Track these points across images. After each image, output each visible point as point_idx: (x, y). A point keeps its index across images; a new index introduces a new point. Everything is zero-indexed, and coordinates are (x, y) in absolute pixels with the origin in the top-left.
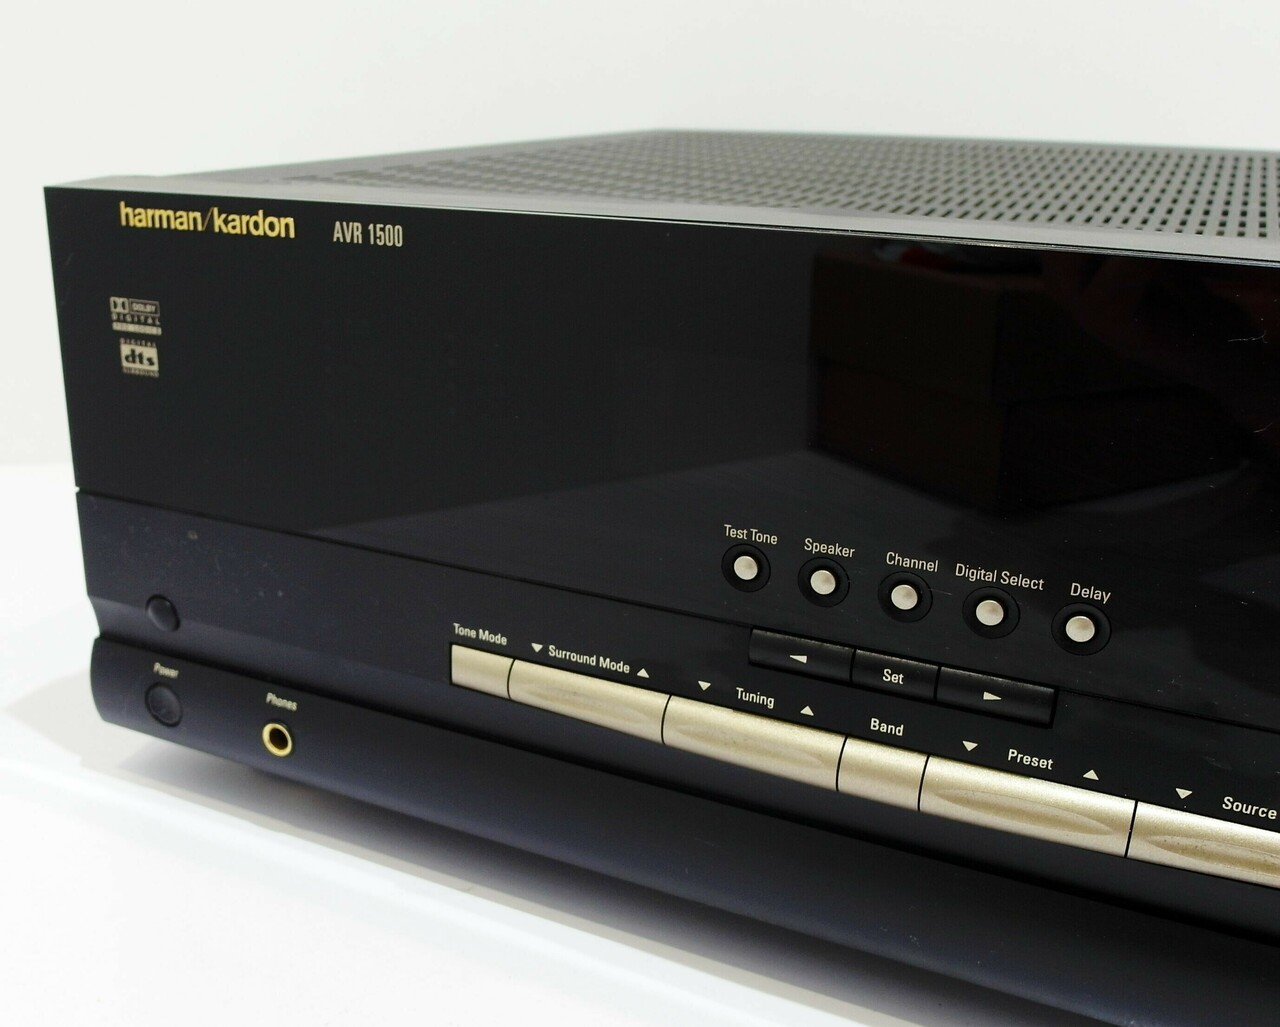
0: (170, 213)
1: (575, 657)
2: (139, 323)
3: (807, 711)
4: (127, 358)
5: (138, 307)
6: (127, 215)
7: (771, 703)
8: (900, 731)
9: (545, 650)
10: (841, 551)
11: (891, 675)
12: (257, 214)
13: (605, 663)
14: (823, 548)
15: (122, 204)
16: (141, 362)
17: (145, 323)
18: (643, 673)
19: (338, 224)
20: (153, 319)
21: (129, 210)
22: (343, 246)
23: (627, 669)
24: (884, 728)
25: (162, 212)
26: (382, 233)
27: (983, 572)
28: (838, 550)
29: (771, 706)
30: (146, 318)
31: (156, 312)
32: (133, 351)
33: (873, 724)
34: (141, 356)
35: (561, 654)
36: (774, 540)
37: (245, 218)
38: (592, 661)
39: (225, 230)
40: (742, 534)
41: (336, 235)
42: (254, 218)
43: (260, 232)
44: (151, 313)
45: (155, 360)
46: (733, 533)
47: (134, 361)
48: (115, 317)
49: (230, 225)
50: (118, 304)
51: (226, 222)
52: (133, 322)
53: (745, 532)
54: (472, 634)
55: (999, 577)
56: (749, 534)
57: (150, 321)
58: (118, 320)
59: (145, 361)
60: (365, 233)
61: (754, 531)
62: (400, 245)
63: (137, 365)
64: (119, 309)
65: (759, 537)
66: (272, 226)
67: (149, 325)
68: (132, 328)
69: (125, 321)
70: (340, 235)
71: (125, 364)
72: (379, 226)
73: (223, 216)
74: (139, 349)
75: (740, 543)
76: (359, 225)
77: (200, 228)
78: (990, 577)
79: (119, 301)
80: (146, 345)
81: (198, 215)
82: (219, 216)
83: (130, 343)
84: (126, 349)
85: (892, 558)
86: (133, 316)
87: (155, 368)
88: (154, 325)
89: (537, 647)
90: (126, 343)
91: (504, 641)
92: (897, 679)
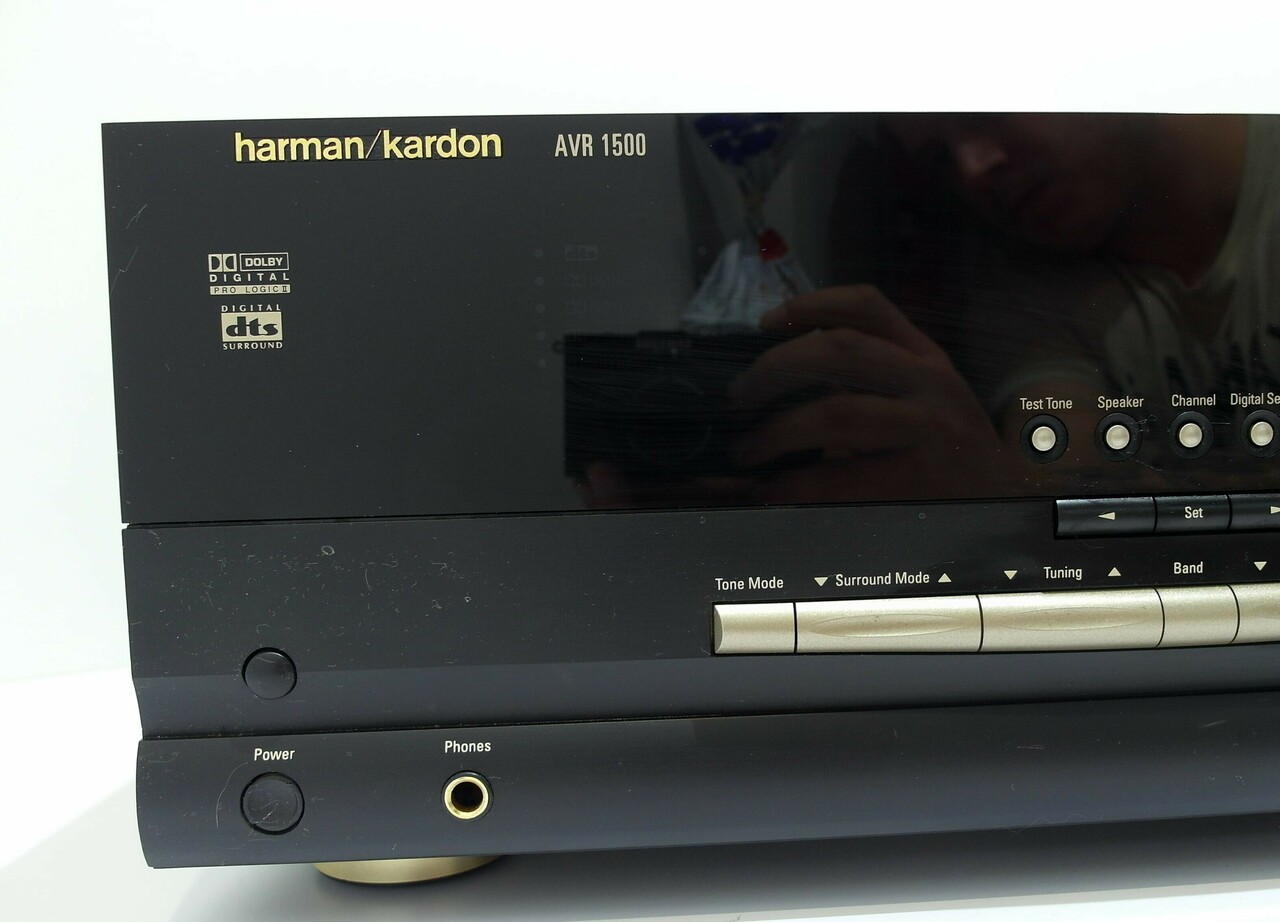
0: (316, 141)
1: (867, 581)
2: (255, 281)
3: (1115, 573)
4: (230, 331)
5: (251, 262)
6: (245, 149)
7: (1078, 574)
8: (1199, 568)
9: (831, 582)
10: (1132, 403)
11: (1191, 512)
12: (449, 134)
13: (902, 578)
14: (1115, 403)
15: (238, 135)
16: (255, 332)
17: (266, 281)
18: (945, 579)
19: (561, 137)
20: (279, 275)
21: (249, 143)
22: (568, 160)
23: (926, 579)
24: (1186, 570)
25: (302, 141)
26: (620, 143)
27: (1252, 397)
28: (1129, 403)
29: (1079, 577)
30: (267, 275)
31: (284, 264)
32: (241, 320)
33: (1176, 568)
34: (254, 325)
35: (850, 582)
36: (1069, 404)
37: (429, 140)
38: (887, 580)
39: (399, 155)
40: (1038, 405)
41: (558, 149)
42: (444, 138)
43: (453, 153)
44: (276, 266)
45: (279, 327)
46: (1029, 405)
47: (242, 333)
48: (213, 278)
49: (407, 150)
50: (221, 262)
51: (401, 146)
52: (244, 282)
53: (1041, 401)
54: (741, 585)
55: (1266, 399)
56: (1045, 404)
57: (273, 277)
58: (220, 282)
59: (261, 330)
60: (598, 145)
61: (1049, 399)
62: (643, 153)
63: (249, 337)
64: (223, 268)
65: (1055, 404)
66: (469, 146)
67: (273, 282)
68: (241, 290)
69: (231, 282)
70: (564, 149)
71: (226, 338)
72: (615, 136)
73: (398, 139)
74: (250, 317)
75: (1038, 413)
76: (590, 136)
77: (361, 155)
78: (1259, 400)
79: (223, 258)
80: (264, 310)
81: (358, 141)
82: (391, 140)
83: (237, 311)
84: (228, 319)
85: (1177, 400)
86: (244, 275)
87: (279, 336)
88: (280, 281)
89: (821, 581)
90: (230, 311)
91: (780, 583)
92: (1198, 513)
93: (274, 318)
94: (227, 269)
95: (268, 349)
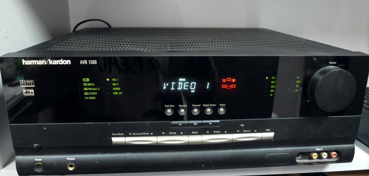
93: (33, 91)
94: (23, 83)
95: (32, 96)
